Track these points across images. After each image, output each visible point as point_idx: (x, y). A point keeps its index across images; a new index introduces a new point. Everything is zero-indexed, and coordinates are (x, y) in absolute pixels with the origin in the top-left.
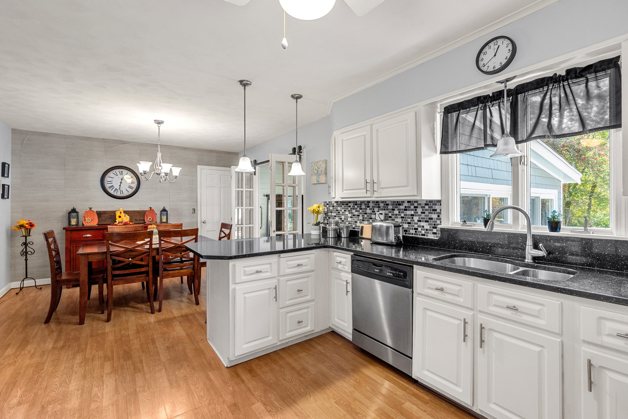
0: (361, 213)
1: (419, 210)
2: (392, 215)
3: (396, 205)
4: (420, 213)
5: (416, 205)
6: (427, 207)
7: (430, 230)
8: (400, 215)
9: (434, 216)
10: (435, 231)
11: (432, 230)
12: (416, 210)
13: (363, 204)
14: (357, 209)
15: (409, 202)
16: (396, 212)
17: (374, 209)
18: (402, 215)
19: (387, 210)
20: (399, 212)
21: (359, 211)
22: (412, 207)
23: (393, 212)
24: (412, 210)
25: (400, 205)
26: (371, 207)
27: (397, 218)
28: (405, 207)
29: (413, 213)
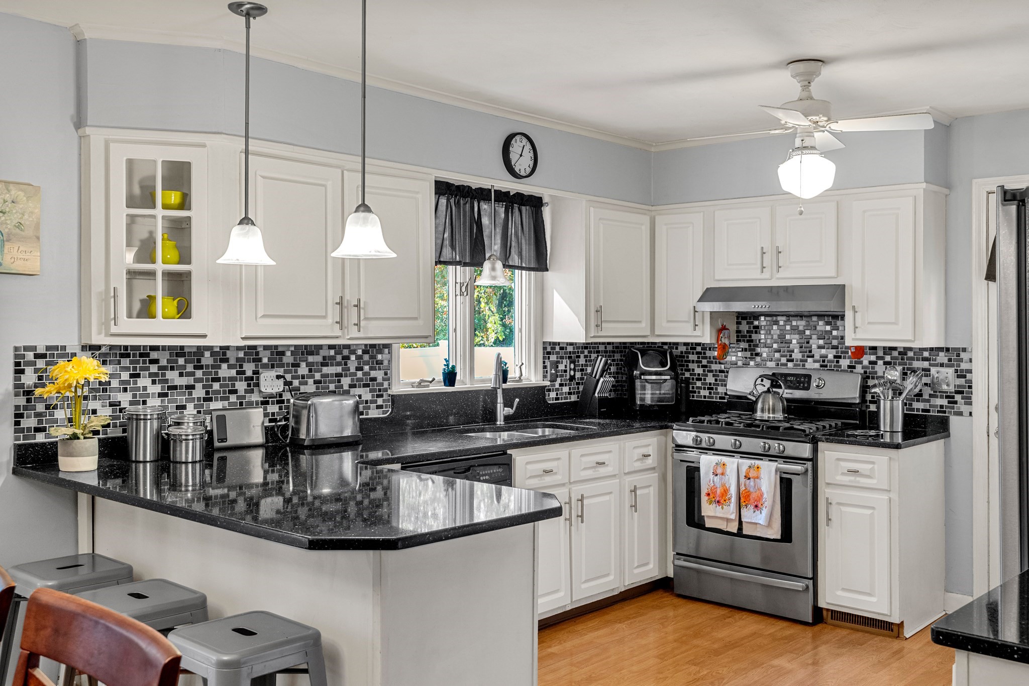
0: (197, 380)
1: (353, 363)
2: (293, 377)
3: (303, 354)
4: (353, 370)
5: (346, 352)
6: (366, 357)
7: (373, 402)
8: (313, 377)
9: (379, 374)
10: (380, 401)
11: (376, 402)
12: (346, 364)
13: (207, 354)
14: (184, 367)
15: (331, 347)
16: (303, 370)
17: (241, 366)
18: (318, 376)
19: (282, 366)
20: (310, 371)
21: (192, 374)
22: (339, 358)
23: (296, 372)
24: (338, 364)
25: (311, 353)
26: (232, 361)
27: (306, 383)
28: (324, 358)
29: (339, 369)
